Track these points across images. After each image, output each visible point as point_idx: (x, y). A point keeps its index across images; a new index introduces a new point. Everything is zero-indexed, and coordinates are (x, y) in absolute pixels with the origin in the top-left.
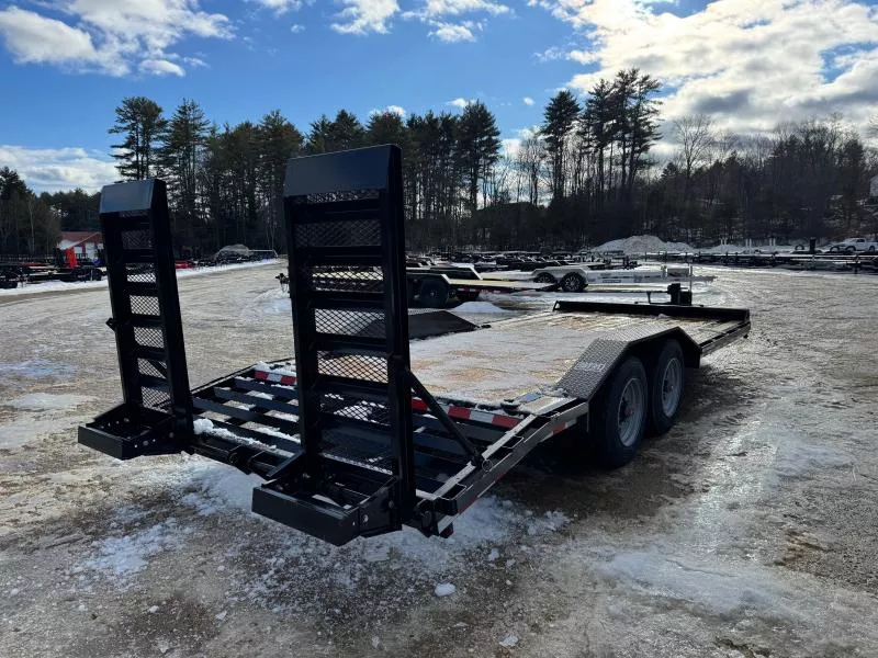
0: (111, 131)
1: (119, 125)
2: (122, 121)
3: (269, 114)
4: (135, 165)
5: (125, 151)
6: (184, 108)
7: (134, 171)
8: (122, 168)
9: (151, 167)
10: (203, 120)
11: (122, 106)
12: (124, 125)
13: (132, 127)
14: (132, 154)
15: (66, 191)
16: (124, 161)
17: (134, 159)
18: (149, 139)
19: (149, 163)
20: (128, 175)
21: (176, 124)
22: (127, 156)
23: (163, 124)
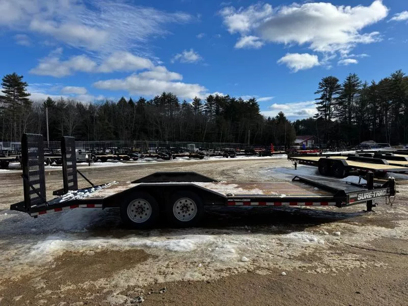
0: (315, 93)
1: (320, 90)
2: (321, 88)
3: (395, 72)
4: (324, 106)
5: (321, 101)
6: (350, 78)
7: (324, 109)
8: (318, 109)
9: (331, 106)
10: (358, 81)
11: (321, 82)
12: (321, 90)
13: (325, 90)
14: (324, 102)
15: (306, 119)
16: (320, 105)
17: (324, 103)
18: (331, 94)
19: (331, 105)
20: (321, 111)
21: (345, 85)
22: (321, 103)
23: (339, 86)
